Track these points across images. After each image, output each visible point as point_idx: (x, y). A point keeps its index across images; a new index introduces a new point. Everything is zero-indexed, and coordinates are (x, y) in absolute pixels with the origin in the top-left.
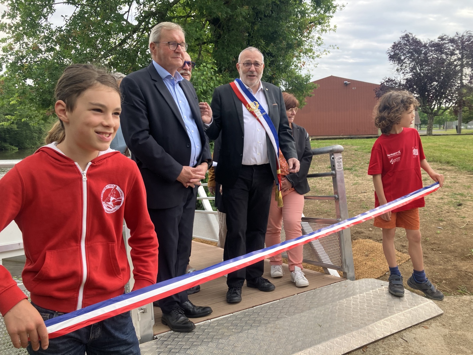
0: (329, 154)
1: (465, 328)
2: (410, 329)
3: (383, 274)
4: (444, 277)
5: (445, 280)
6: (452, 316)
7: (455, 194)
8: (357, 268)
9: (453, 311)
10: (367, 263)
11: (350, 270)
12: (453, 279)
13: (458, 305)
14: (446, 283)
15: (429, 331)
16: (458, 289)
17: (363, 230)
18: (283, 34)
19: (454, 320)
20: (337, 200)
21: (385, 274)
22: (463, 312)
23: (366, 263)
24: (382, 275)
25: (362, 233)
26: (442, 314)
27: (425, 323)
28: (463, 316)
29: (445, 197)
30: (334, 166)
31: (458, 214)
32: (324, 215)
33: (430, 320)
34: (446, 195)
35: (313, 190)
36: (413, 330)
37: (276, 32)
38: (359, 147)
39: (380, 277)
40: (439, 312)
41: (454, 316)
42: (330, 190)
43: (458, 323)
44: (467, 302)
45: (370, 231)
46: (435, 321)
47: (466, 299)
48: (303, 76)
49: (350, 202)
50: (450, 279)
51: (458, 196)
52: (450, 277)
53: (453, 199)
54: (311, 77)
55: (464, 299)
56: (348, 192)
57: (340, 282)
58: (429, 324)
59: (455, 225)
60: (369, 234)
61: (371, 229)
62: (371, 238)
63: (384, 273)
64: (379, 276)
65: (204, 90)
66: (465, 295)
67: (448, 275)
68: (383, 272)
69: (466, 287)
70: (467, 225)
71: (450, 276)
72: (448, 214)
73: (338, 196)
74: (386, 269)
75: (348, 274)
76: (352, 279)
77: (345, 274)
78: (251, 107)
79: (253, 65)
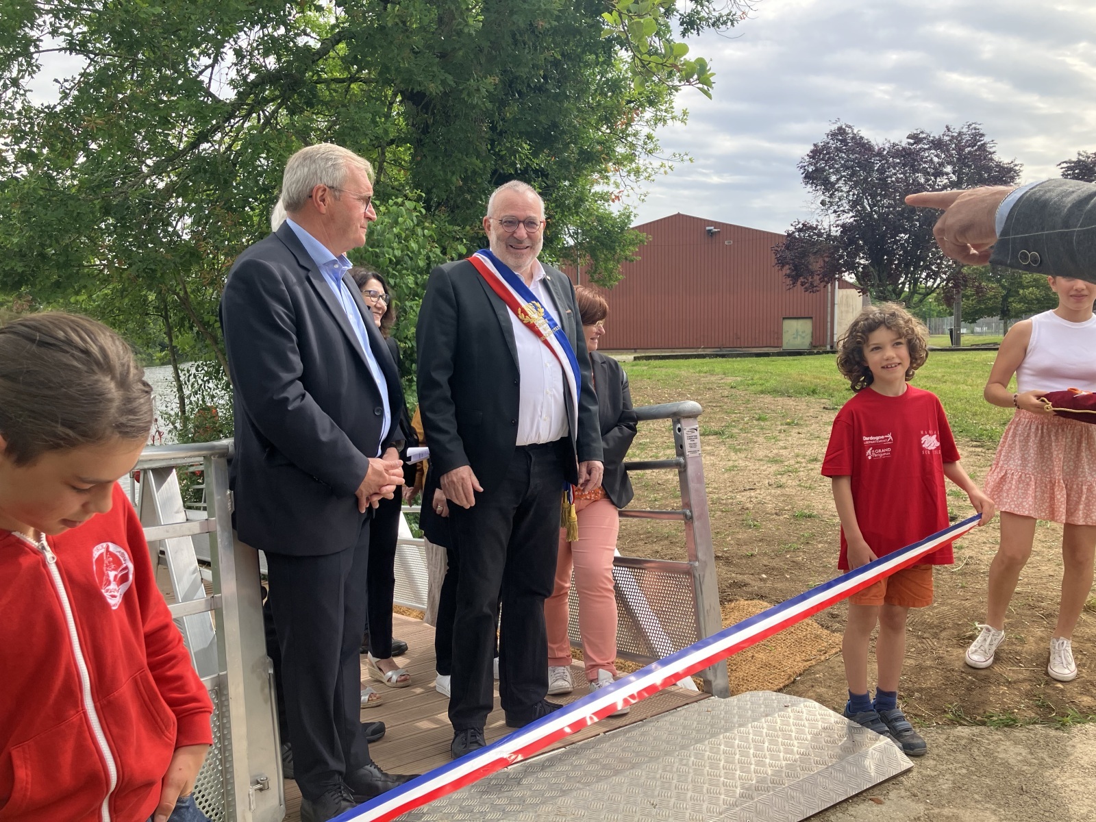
0: (670, 420)
1: (958, 801)
2: (845, 805)
3: (789, 681)
4: (917, 686)
5: (920, 690)
6: (934, 774)
8: (734, 668)
9: (935, 762)
10: (756, 655)
11: (719, 674)
12: (935, 689)
13: (944, 749)
14: (920, 699)
15: (884, 808)
16: (945, 711)
17: (746, 578)
18: (571, 129)
19: (937, 784)
20: (689, 519)
21: (795, 679)
22: (955, 765)
23: (753, 656)
24: (787, 682)
25: (745, 585)
26: (909, 770)
27: (876, 791)
28: (954, 774)
30: (681, 447)
33: (886, 784)
36: (850, 808)
37: (555, 125)
38: (739, 379)
39: (784, 687)
40: (905, 764)
41: (936, 773)
43: (944, 789)
44: (963, 742)
45: (762, 580)
46: (897, 786)
47: (962, 734)
48: (616, 214)
49: (720, 513)
50: (930, 688)
52: (929, 686)
54: (632, 218)
55: (958, 734)
56: (715, 488)
57: (696, 702)
58: (885, 792)
60: (760, 588)
61: (764, 576)
62: (766, 597)
63: (792, 679)
64: (782, 685)
65: (395, 257)
66: (961, 724)
67: (926, 680)
68: (790, 676)
69: (963, 707)
70: (966, 564)
71: (928, 683)
73: (691, 511)
74: (796, 669)
75: (714, 684)
76: (724, 694)
77: (709, 684)
78: (529, 313)
79: (522, 225)
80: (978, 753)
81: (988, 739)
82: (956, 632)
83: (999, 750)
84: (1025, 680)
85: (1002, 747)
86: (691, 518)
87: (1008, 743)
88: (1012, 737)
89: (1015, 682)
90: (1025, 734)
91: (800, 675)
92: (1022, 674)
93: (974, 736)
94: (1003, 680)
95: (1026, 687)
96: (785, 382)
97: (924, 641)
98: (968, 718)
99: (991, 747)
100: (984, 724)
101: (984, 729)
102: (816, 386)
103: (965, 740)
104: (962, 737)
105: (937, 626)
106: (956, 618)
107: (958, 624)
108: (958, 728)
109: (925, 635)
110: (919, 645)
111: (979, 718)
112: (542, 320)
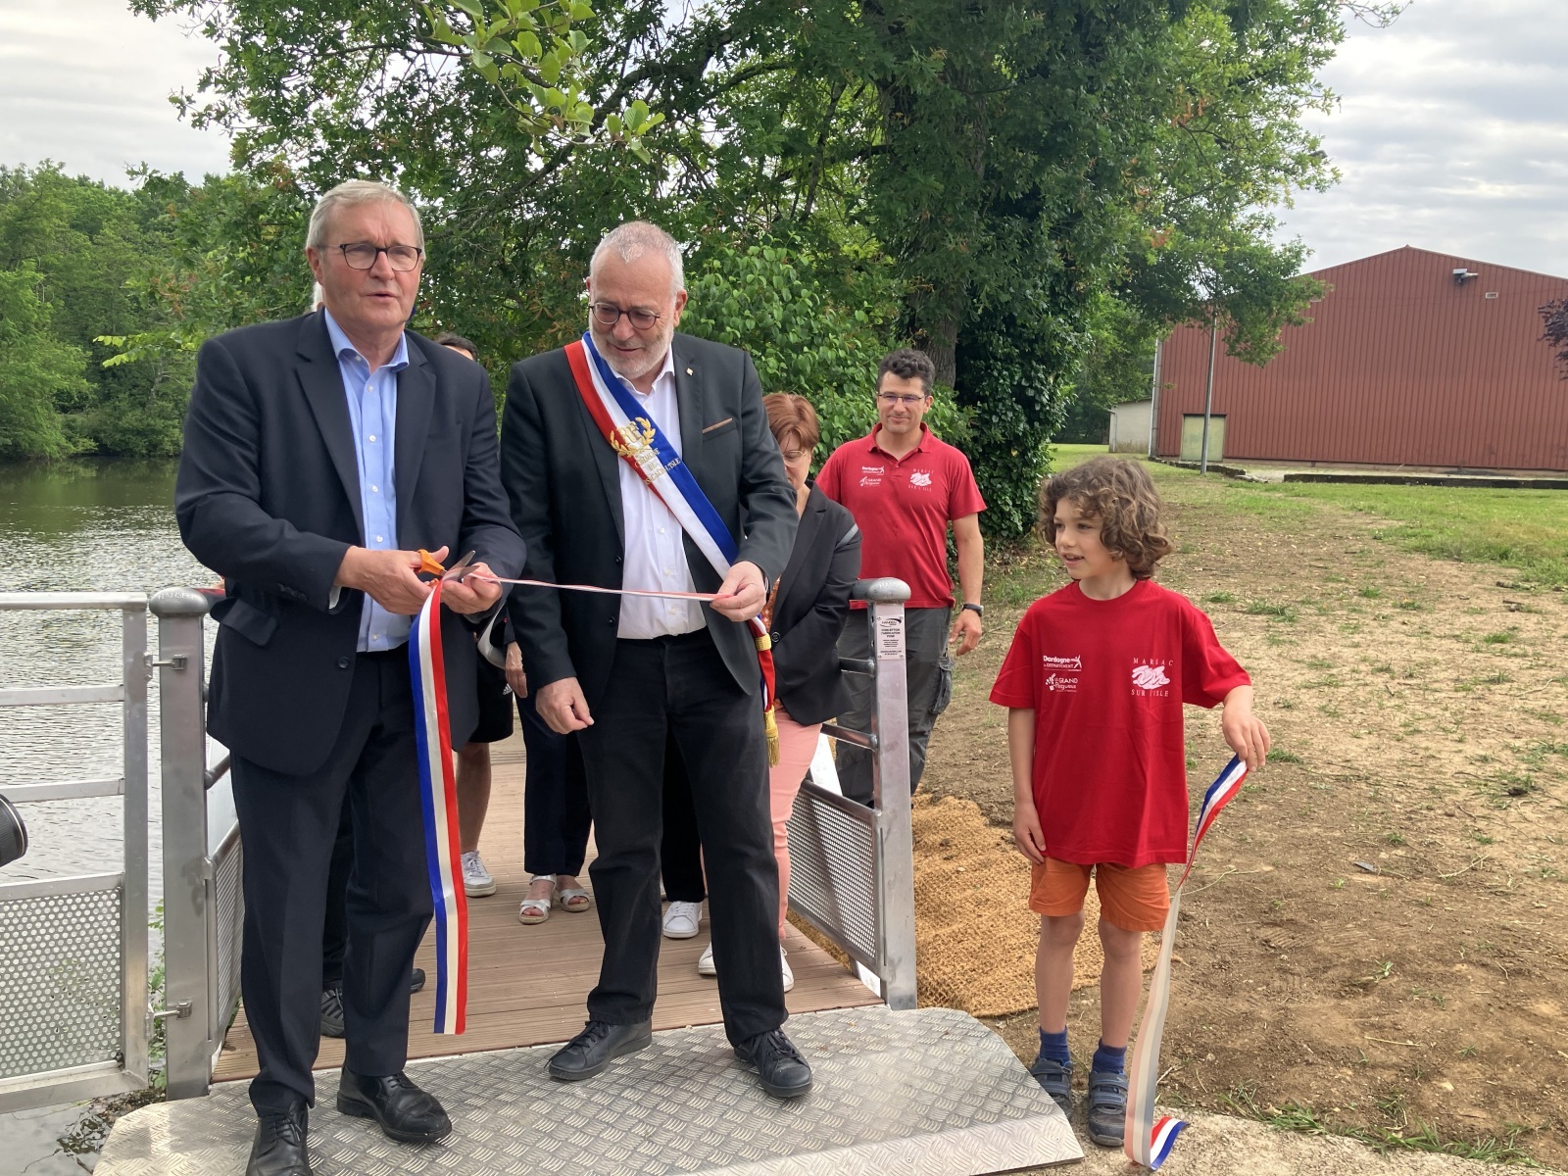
4: (1220, 1043)
7: (1551, 748)
11: (900, 974)
20: (875, 748)
26: (1075, 1162)
29: (1506, 755)
31: (1482, 824)
34: (1512, 749)
40: (1069, 1151)
44: (1201, 1139)
50: (1235, 1051)
51: (1554, 757)
52: (1238, 1046)
53: (1524, 766)
55: (1207, 1125)
59: (1428, 864)
64: (1026, 1007)
67: (1239, 1038)
70: (1473, 869)
71: (1240, 1042)
72: (1446, 821)
73: (878, 738)
75: (889, 987)
76: (905, 1003)
77: (883, 984)
78: (627, 440)
79: (624, 317)
81: (1246, 1143)
82: (1348, 973)
83: (1246, 1162)
84: (1394, 1066)
85: (1255, 1160)
86: (878, 746)
87: (1272, 1155)
88: (1288, 1149)
89: (1374, 1067)
90: (1315, 1148)
92: (1398, 1054)
93: (1230, 1132)
94: (1356, 1059)
95: (1388, 1076)
96: (1466, 536)
97: (1290, 977)
98: (1254, 1107)
99: (1239, 1155)
100: (1267, 1118)
101: (1256, 1126)
102: (1515, 545)
103: (1209, 1137)
104: (1209, 1131)
105: (1325, 959)
106: (1363, 952)
107: (1360, 962)
108: (1218, 1117)
109: (1297, 969)
110: (1277, 984)
111: (1272, 1109)
112: (649, 451)
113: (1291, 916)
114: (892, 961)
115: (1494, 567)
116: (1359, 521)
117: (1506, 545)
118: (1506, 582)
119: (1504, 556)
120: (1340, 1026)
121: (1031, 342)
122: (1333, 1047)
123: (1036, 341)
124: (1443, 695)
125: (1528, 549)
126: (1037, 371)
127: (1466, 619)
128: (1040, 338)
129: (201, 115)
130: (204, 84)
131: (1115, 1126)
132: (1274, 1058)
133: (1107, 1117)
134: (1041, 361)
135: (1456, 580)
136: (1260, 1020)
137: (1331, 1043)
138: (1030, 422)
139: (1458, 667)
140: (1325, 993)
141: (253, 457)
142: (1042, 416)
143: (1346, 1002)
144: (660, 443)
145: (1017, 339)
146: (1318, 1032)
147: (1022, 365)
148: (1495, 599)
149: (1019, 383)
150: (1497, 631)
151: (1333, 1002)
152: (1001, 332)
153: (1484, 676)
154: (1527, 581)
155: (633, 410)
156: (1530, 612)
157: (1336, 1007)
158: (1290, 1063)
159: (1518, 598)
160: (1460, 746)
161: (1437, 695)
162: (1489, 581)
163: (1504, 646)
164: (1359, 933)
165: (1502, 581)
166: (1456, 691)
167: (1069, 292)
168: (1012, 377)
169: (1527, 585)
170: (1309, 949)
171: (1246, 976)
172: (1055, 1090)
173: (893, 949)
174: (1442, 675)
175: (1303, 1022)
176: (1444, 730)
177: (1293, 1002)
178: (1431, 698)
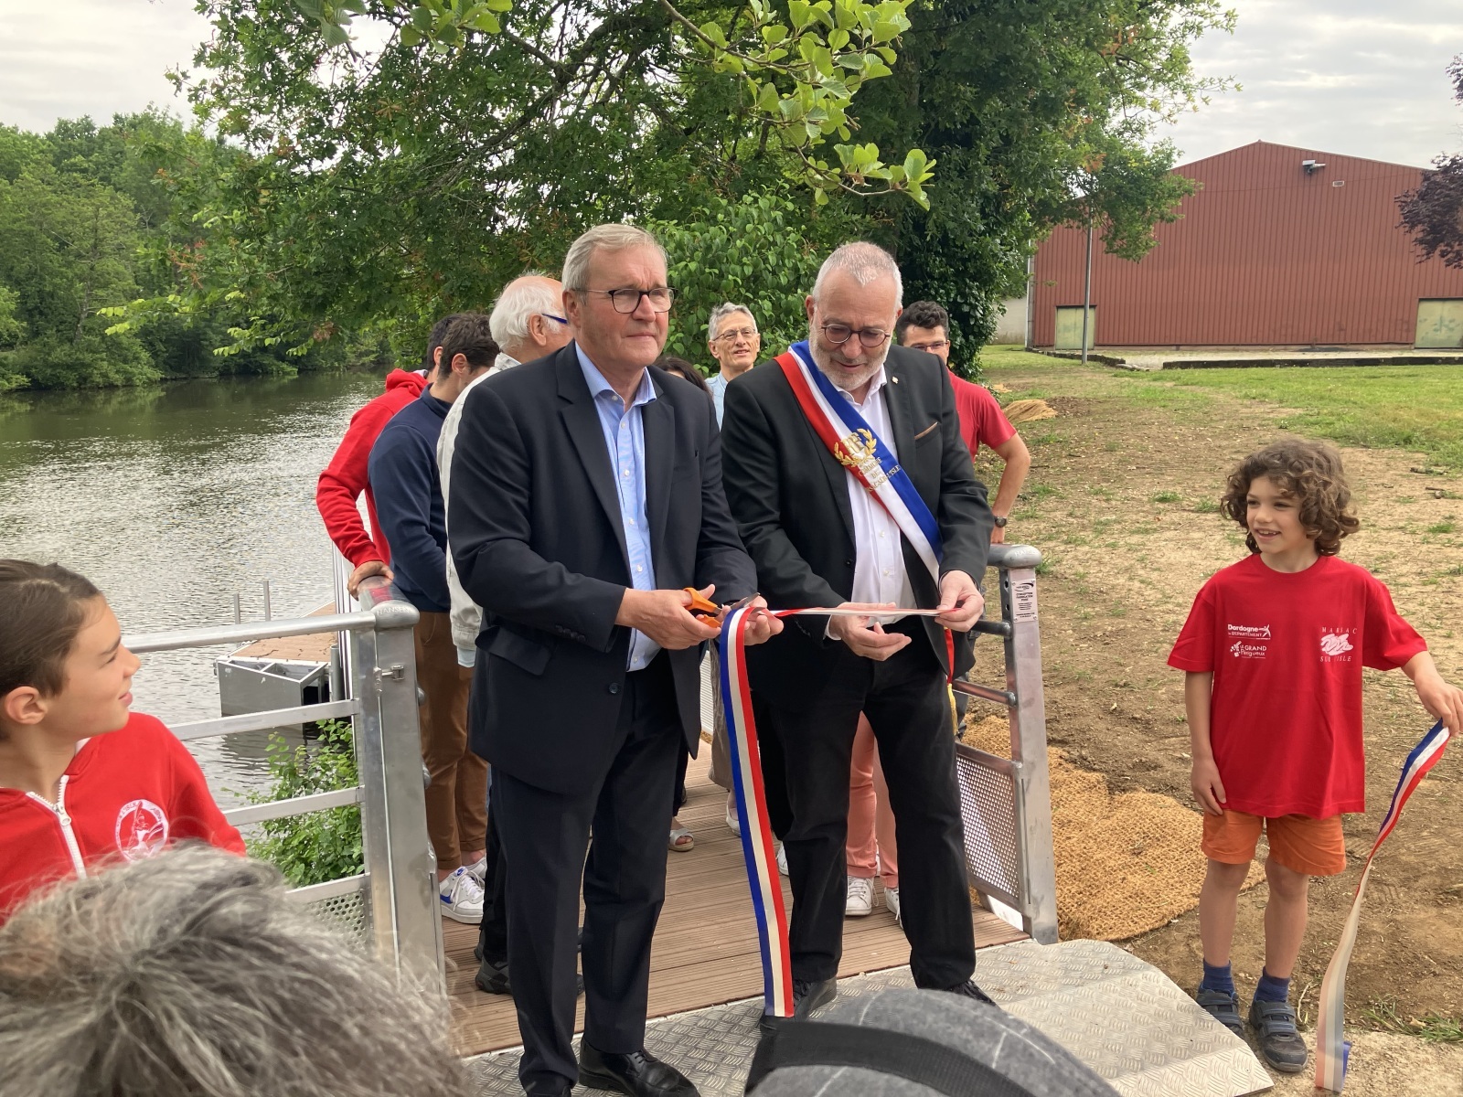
11: (1043, 911)
17: (1161, 756)
20: (1013, 705)
23: (1124, 879)
24: (1157, 925)
26: (1266, 1091)
30: (1008, 607)
32: (1068, 688)
35: (1074, 588)
39: (1151, 930)
40: (1261, 1082)
42: (1123, 593)
44: (1367, 1058)
45: (1183, 760)
47: (1373, 1044)
50: (1362, 966)
52: (1362, 961)
55: (1367, 1043)
60: (1175, 774)
62: (1177, 789)
64: (1147, 928)
66: (1385, 1028)
68: (1164, 916)
71: (1363, 957)
73: (1016, 695)
74: (1175, 907)
75: (1034, 922)
76: (1048, 937)
77: (1026, 920)
78: (852, 451)
79: (855, 336)
80: (1381, 1077)
81: (1408, 1058)
82: (1438, 881)
83: (1416, 1077)
85: (1423, 1074)
86: (1016, 703)
87: (1435, 1068)
88: (1446, 1060)
91: (1179, 916)
93: (1390, 1049)
96: (1367, 422)
97: (1386, 888)
98: (1398, 1020)
99: (1407, 1071)
100: (1416, 1031)
101: (1411, 1041)
102: (1414, 430)
103: (1373, 1055)
104: (1372, 1049)
105: (1413, 868)
106: (1446, 859)
107: (1446, 870)
108: (1374, 1034)
109: (1391, 880)
110: (1375, 895)
111: (1414, 1022)
112: (872, 460)
113: (1365, 826)
114: (1035, 899)
115: (1401, 452)
116: (1259, 410)
117: (1408, 431)
118: (1421, 468)
119: (1408, 441)
120: (1452, 936)
121: (964, 261)
122: (1452, 957)
123: (969, 260)
124: (1414, 590)
125: (1427, 432)
126: (971, 288)
127: (1400, 509)
128: (974, 256)
129: (197, 90)
130: (199, 59)
131: (1294, 1053)
132: (1401, 971)
133: (1285, 1045)
134: (974, 279)
135: (1371, 467)
136: (1374, 933)
137: (1449, 953)
138: (965, 336)
139: (1415, 560)
140: (1425, 902)
141: (524, 501)
142: (976, 330)
143: (1447, 911)
144: (880, 452)
145: (950, 258)
146: (1433, 943)
147: (955, 282)
148: (1417, 485)
149: (955, 300)
150: (1438, 521)
151: (1434, 911)
152: (937, 253)
153: (1444, 568)
154: (1437, 465)
155: (854, 422)
156: (1454, 498)
157: (1440, 916)
158: (1418, 975)
159: (1435, 482)
160: (1451, 642)
161: (1409, 589)
162: (1403, 467)
163: (1449, 536)
164: (1438, 841)
165: (1415, 466)
166: (1425, 585)
167: (998, 212)
168: (948, 294)
169: (1439, 470)
170: (1394, 859)
171: (1344, 888)
172: (1229, 1021)
173: (1036, 890)
174: (1404, 569)
175: (1417, 934)
176: (1429, 625)
177: (1398, 913)
178: (1404, 592)
